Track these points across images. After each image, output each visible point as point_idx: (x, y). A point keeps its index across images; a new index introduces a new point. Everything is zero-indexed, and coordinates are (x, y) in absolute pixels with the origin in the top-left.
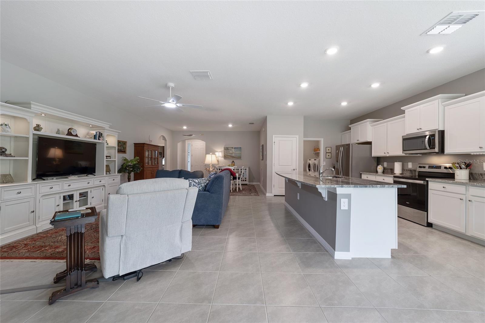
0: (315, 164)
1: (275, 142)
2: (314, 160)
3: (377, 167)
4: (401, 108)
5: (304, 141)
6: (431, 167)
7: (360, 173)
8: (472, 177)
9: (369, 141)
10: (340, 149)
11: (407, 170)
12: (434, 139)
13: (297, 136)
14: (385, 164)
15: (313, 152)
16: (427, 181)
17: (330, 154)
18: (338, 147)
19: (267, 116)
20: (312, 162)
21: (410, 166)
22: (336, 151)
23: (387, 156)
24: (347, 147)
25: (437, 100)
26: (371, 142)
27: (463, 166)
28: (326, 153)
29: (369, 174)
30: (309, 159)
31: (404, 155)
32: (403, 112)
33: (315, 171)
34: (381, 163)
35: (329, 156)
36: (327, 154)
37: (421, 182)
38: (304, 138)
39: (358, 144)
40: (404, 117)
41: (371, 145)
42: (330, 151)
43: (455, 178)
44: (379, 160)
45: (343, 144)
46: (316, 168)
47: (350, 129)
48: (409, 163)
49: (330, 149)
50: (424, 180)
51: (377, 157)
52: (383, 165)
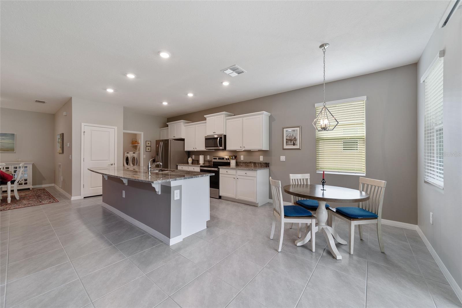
0: (134, 158)
1: (84, 132)
2: (133, 153)
3: (188, 159)
4: (204, 116)
5: (124, 133)
6: (219, 159)
7: (177, 164)
8: (237, 164)
9: (183, 138)
10: (160, 144)
11: (207, 161)
12: (222, 140)
13: (116, 128)
14: (193, 156)
15: (130, 145)
16: (219, 168)
17: (149, 148)
18: (158, 142)
19: (71, 98)
20: (130, 155)
21: (208, 158)
22: (156, 145)
23: (196, 150)
24: (166, 142)
25: (223, 115)
26: (184, 139)
27: (234, 158)
28: (146, 146)
29: (184, 165)
30: (126, 152)
31: (206, 150)
32: (205, 119)
33: (134, 164)
34: (191, 156)
35: (148, 149)
36: (147, 148)
37: (216, 169)
38: (123, 130)
39: (175, 140)
40: (206, 123)
41: (184, 142)
42: (149, 145)
43: (231, 165)
44: (189, 154)
45: (161, 139)
46: (135, 161)
47: (167, 126)
48: (208, 156)
49: (150, 142)
50: (217, 168)
51: (188, 151)
52: (192, 158)
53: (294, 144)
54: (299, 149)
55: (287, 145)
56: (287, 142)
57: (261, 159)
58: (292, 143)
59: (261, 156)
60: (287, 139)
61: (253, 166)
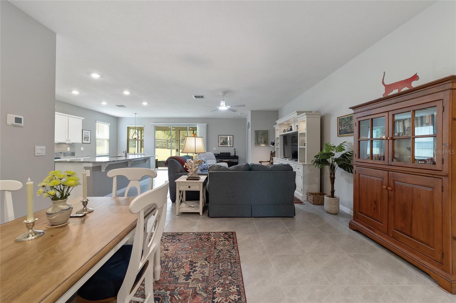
53: (88, 141)
54: (90, 143)
55: (84, 140)
56: (84, 139)
57: (69, 149)
58: (87, 140)
59: (68, 148)
60: (84, 137)
61: (63, 155)
